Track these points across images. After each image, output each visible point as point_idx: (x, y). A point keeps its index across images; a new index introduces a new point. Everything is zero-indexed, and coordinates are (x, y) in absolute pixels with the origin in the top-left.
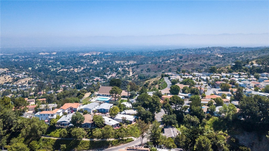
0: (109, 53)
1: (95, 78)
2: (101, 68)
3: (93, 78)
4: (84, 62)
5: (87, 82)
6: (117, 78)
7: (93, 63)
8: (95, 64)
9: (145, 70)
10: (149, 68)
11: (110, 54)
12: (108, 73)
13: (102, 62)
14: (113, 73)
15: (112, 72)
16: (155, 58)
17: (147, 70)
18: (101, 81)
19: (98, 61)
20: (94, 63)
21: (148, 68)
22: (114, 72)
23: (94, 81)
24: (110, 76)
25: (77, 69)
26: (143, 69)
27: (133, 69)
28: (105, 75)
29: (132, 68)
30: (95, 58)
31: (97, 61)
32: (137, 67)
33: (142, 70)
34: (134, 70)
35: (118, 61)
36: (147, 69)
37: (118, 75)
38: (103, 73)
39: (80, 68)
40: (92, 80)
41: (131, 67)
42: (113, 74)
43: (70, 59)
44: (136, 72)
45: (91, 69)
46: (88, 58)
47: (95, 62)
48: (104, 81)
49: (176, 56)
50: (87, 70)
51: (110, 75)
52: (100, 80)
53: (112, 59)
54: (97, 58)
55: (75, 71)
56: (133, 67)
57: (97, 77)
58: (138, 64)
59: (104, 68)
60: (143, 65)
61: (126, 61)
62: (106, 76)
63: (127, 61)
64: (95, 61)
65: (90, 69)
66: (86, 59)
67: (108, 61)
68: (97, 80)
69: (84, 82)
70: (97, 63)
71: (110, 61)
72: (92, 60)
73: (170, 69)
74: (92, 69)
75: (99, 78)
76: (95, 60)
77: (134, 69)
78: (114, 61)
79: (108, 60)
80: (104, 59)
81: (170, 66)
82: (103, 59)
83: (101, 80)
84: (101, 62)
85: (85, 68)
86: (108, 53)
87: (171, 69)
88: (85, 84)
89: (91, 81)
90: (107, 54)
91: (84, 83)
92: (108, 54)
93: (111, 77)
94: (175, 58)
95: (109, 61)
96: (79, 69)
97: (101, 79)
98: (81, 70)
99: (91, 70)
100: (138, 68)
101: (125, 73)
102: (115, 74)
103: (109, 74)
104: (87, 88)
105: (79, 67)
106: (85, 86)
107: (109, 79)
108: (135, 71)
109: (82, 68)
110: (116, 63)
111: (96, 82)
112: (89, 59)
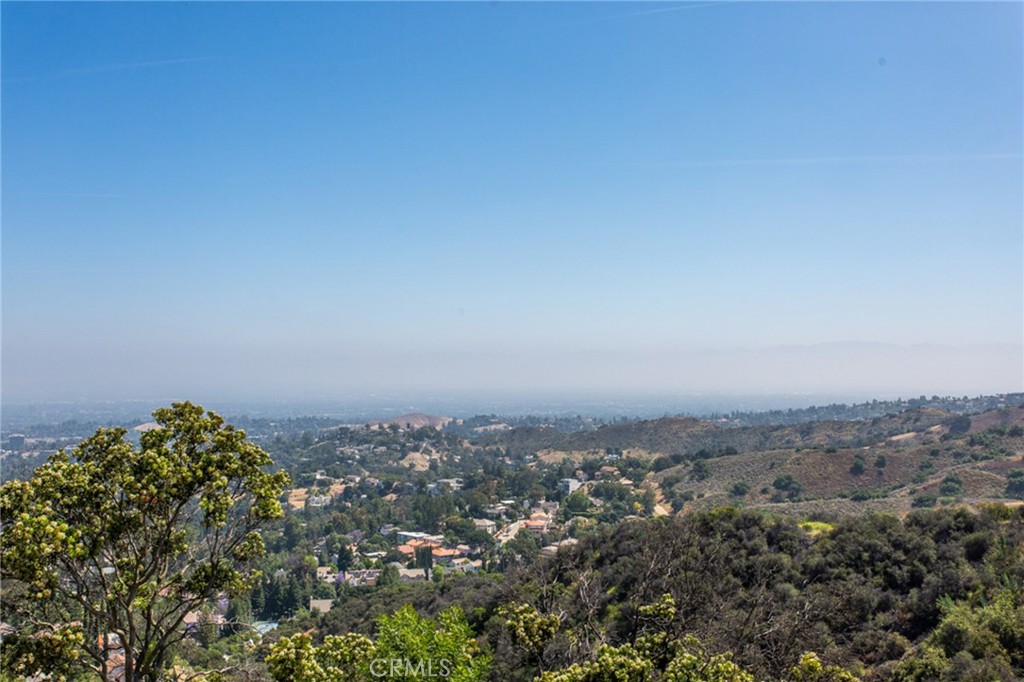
0: (499, 423)
1: (406, 539)
2: (453, 483)
3: (394, 539)
4: (354, 459)
5: (344, 563)
6: (565, 537)
7: (405, 463)
8: (419, 468)
9: (764, 491)
10: (789, 478)
11: (501, 427)
12: (500, 508)
13: (457, 459)
14: (534, 504)
15: (527, 503)
16: (779, 433)
17: (773, 490)
18: (452, 557)
19: (436, 456)
20: (412, 466)
21: (779, 473)
22: (542, 502)
23: (402, 558)
24: (515, 528)
25: (302, 491)
26: (743, 485)
27: (667, 484)
28: (477, 522)
29: (665, 479)
30: (419, 437)
31: (427, 452)
32: (700, 473)
33: (739, 491)
34: (678, 489)
35: (556, 450)
36: (777, 484)
37: (569, 523)
38: (461, 508)
39: (322, 483)
40: (384, 554)
41: (652, 473)
42: (538, 513)
43: (280, 446)
44: (699, 505)
45: (388, 487)
46: (379, 437)
47: (420, 461)
48: (473, 558)
49: (917, 420)
50: (365, 496)
51: (513, 518)
52: (444, 552)
53: (516, 444)
54: (429, 437)
55: (292, 501)
56: (670, 472)
57: (421, 534)
58: (704, 454)
59: (470, 484)
60: (734, 458)
61: (602, 452)
62: (488, 522)
63: (609, 452)
64: (417, 455)
65: (383, 493)
66: (369, 442)
67: (490, 453)
68: (417, 549)
69: (322, 564)
70: (428, 464)
71: (507, 455)
72: (403, 445)
73: (946, 480)
74: (394, 492)
75: (434, 538)
76: (416, 449)
77: (678, 481)
78: (526, 454)
79: (494, 448)
80: (473, 444)
81: (935, 462)
82: (466, 444)
83: (450, 552)
84: (451, 458)
85: (352, 484)
86: (492, 423)
87: (959, 482)
88: (330, 579)
89: (374, 557)
90: (488, 428)
91: (322, 572)
92: (493, 427)
93: (522, 533)
94: (918, 431)
95: (496, 454)
96: (315, 488)
97: (452, 545)
98: (326, 499)
99: (388, 497)
100: (702, 478)
101: (617, 507)
102: (550, 516)
103: (506, 514)
104: (335, 605)
105: (318, 477)
106: (325, 595)
107: (509, 544)
108: (687, 498)
109: (338, 488)
110: (541, 465)
111: (410, 567)
112: (382, 444)
